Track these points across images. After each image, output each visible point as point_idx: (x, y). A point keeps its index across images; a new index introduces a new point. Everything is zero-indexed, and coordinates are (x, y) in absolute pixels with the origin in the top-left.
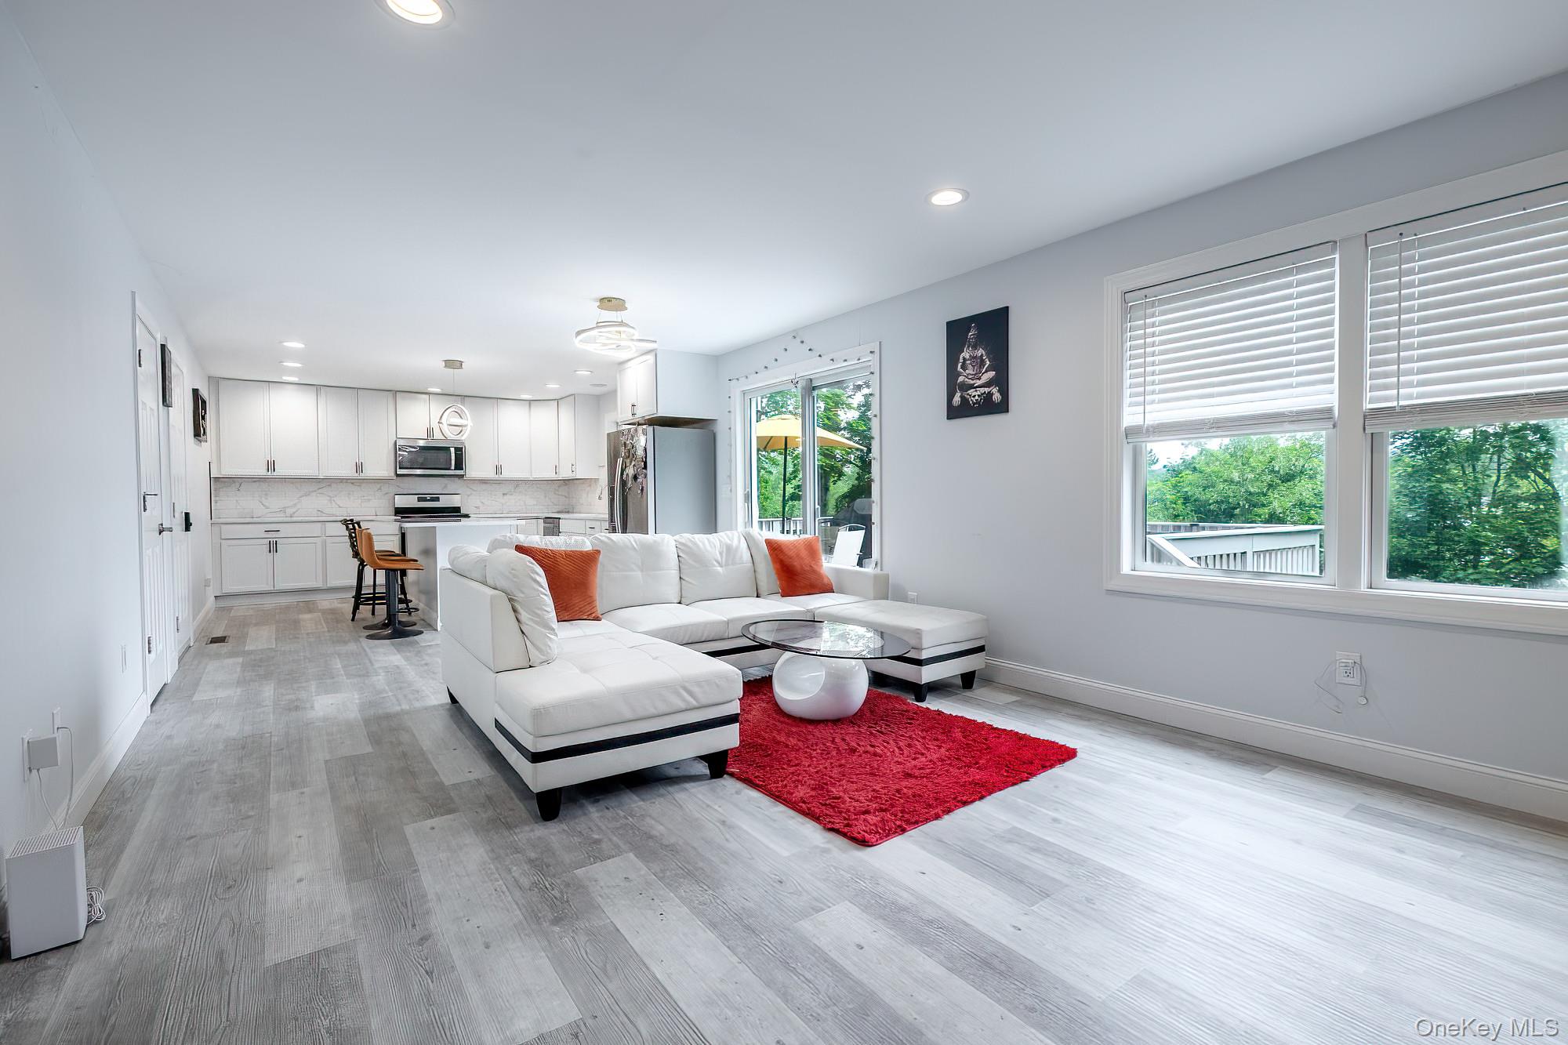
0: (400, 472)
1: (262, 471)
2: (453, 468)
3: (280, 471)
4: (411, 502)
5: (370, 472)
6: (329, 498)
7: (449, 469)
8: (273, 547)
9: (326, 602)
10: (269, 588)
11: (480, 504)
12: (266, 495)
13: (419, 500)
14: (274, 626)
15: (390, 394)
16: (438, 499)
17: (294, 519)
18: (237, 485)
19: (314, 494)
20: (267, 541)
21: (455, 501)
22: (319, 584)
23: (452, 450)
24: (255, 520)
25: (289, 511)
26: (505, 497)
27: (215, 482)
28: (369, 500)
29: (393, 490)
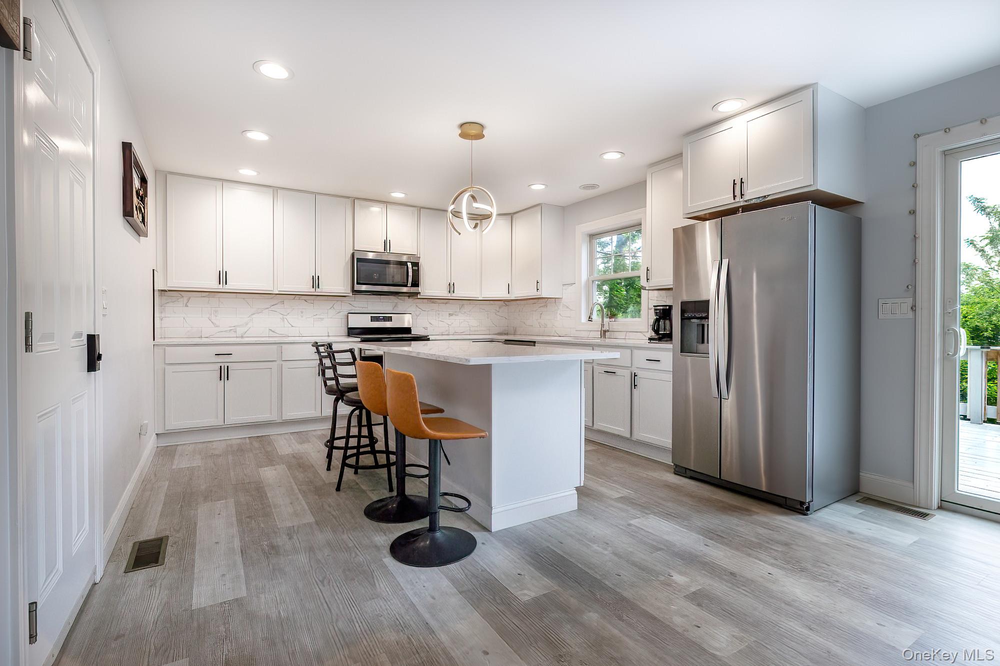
0: (357, 287)
1: (212, 284)
2: (409, 284)
3: (233, 284)
4: (365, 322)
5: (326, 287)
6: (281, 316)
7: (406, 286)
8: (224, 374)
9: (285, 446)
10: (219, 422)
11: (428, 326)
12: (216, 312)
13: (373, 319)
14: (231, 501)
15: (349, 201)
16: (390, 319)
17: (246, 340)
18: (185, 300)
19: (267, 310)
20: (217, 367)
21: (406, 321)
22: (274, 417)
23: (409, 265)
24: (204, 340)
25: (240, 331)
26: (452, 317)
27: (161, 296)
28: (322, 319)
29: (345, 308)
